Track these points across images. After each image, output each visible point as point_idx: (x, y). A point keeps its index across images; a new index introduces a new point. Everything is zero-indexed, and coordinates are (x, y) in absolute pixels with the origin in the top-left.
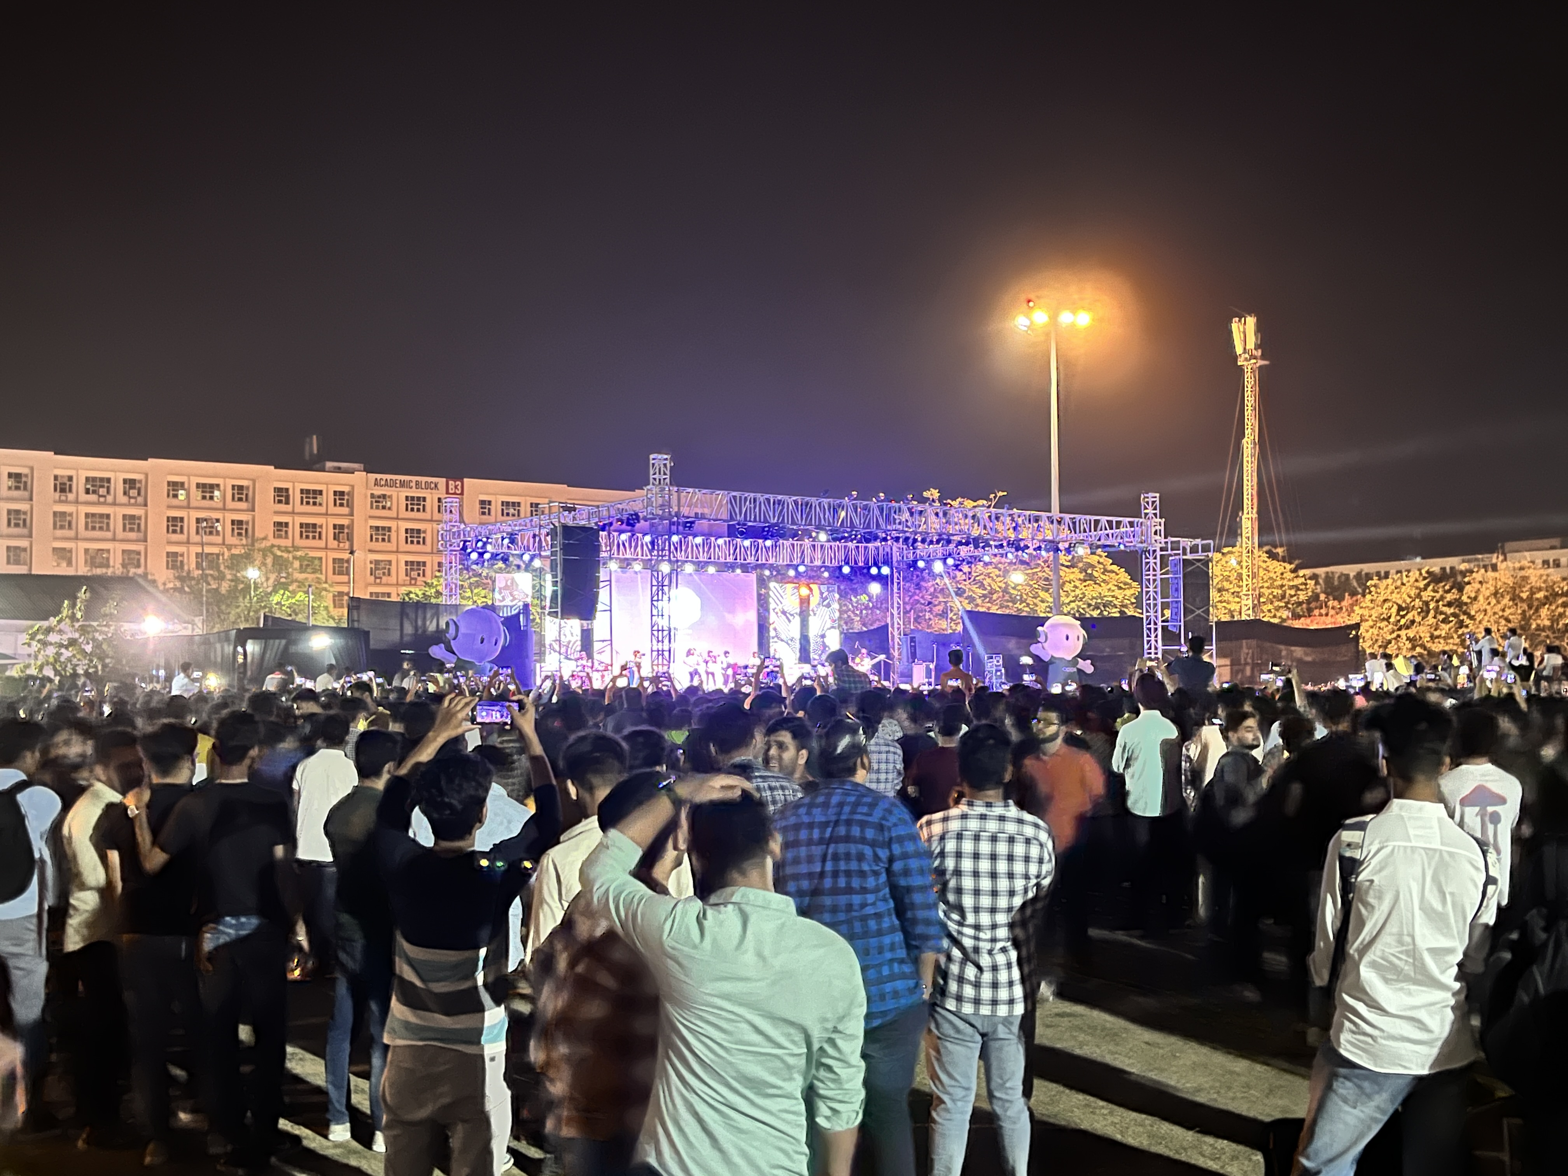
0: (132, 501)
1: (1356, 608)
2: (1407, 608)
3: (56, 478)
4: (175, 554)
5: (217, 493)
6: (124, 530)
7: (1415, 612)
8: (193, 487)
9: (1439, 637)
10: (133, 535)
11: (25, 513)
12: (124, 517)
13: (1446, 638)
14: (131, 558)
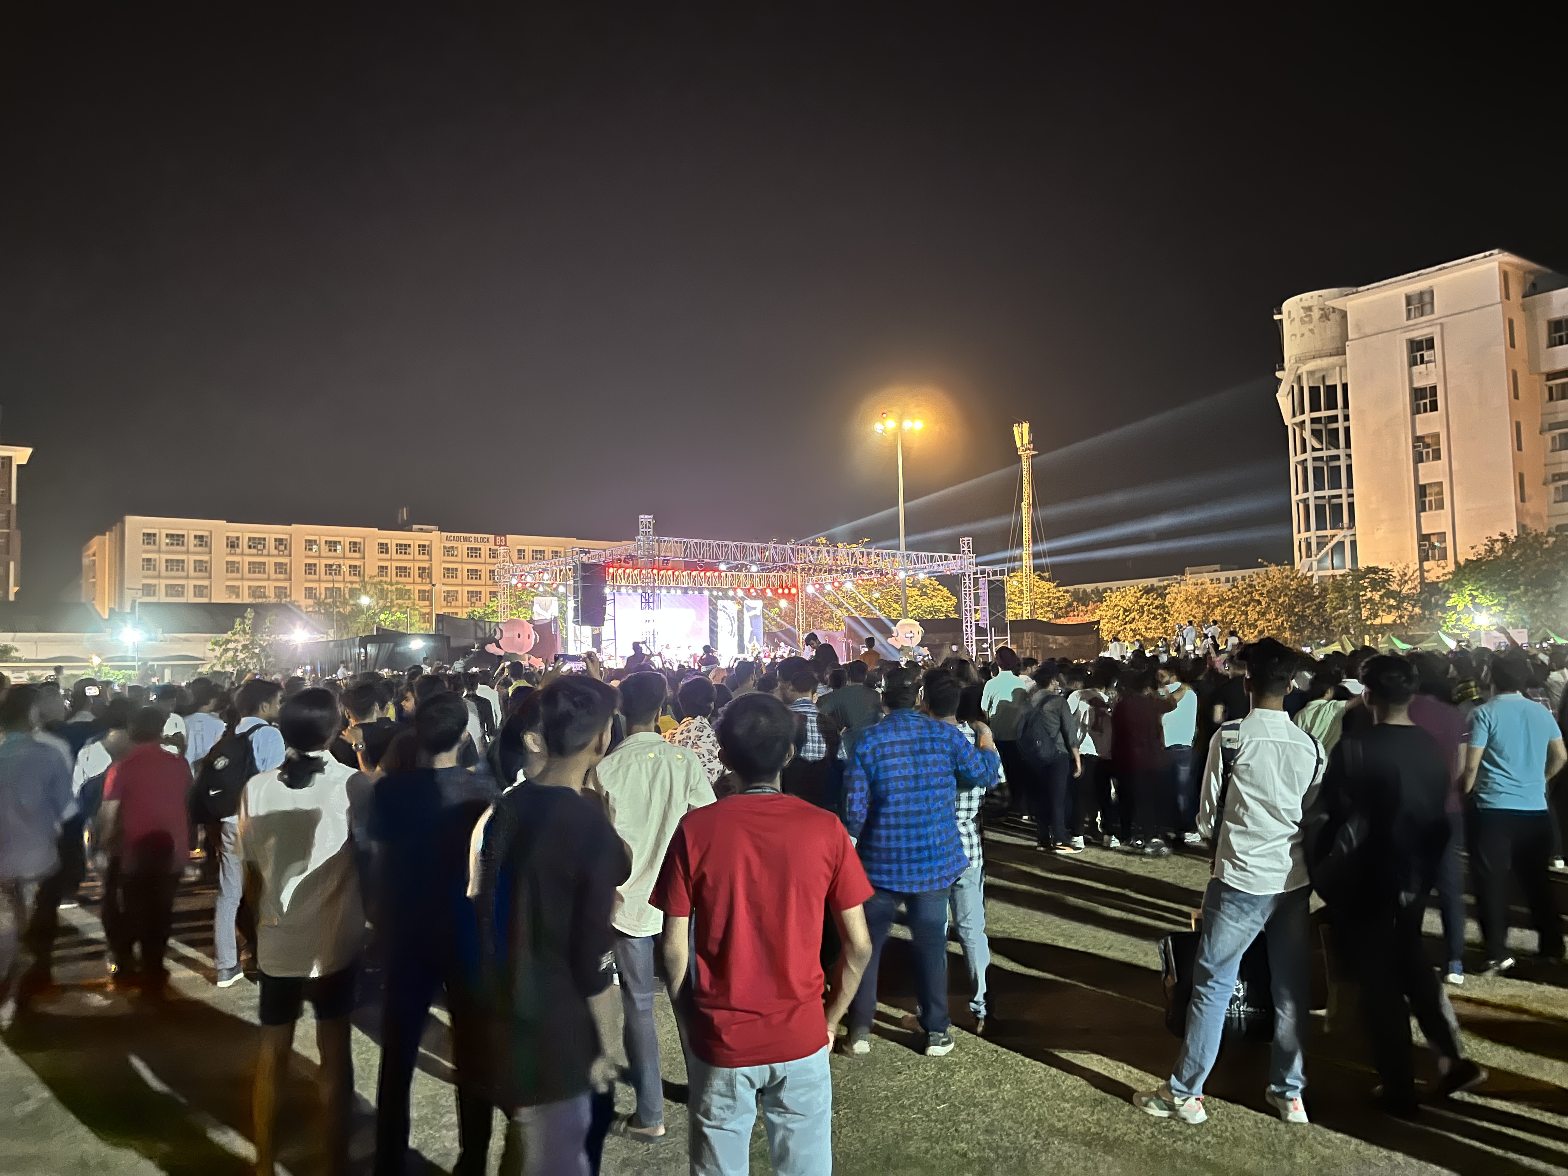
0: (281, 553)
1: (1097, 611)
2: (1129, 610)
3: (228, 538)
4: (311, 588)
5: (339, 547)
6: (276, 573)
7: (1135, 613)
8: (323, 543)
9: (1150, 628)
10: (282, 576)
11: (206, 562)
12: (276, 564)
13: (1156, 628)
14: (281, 592)
